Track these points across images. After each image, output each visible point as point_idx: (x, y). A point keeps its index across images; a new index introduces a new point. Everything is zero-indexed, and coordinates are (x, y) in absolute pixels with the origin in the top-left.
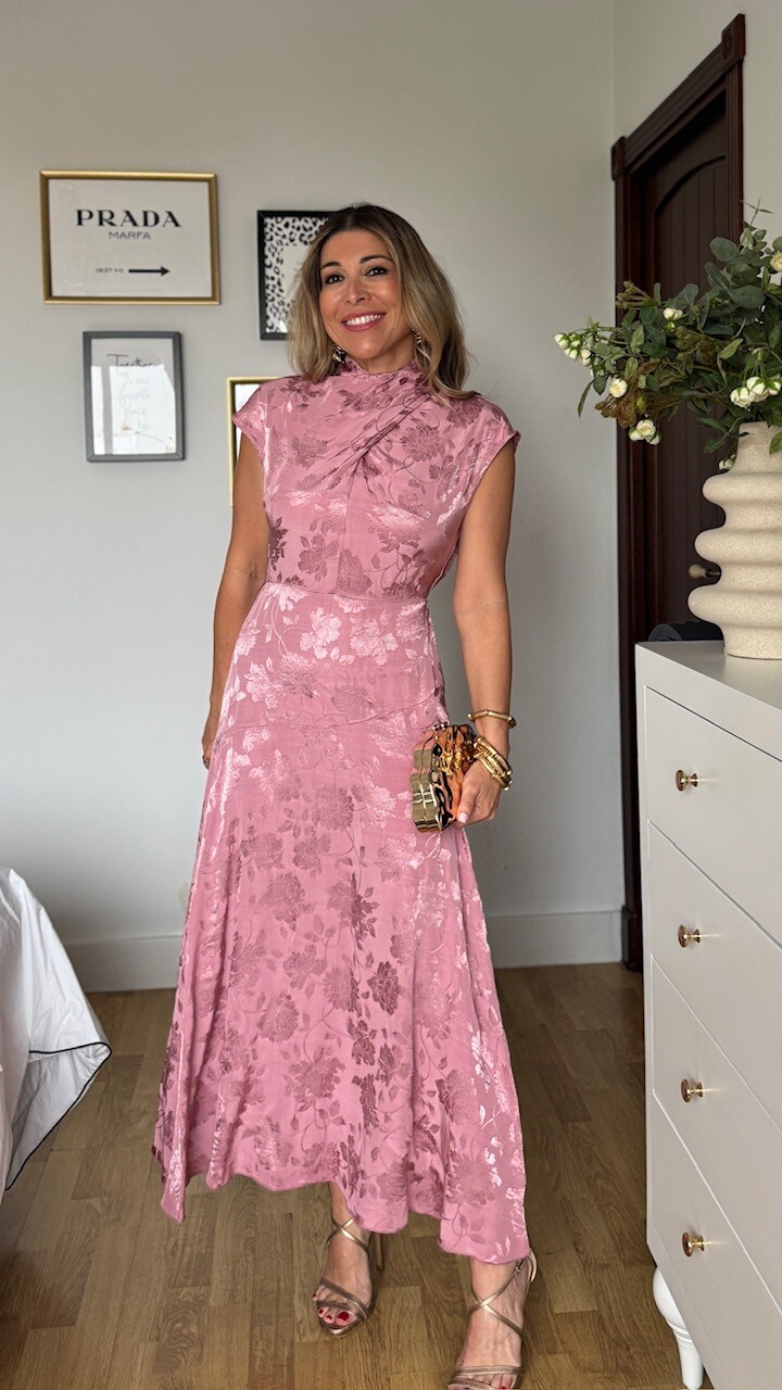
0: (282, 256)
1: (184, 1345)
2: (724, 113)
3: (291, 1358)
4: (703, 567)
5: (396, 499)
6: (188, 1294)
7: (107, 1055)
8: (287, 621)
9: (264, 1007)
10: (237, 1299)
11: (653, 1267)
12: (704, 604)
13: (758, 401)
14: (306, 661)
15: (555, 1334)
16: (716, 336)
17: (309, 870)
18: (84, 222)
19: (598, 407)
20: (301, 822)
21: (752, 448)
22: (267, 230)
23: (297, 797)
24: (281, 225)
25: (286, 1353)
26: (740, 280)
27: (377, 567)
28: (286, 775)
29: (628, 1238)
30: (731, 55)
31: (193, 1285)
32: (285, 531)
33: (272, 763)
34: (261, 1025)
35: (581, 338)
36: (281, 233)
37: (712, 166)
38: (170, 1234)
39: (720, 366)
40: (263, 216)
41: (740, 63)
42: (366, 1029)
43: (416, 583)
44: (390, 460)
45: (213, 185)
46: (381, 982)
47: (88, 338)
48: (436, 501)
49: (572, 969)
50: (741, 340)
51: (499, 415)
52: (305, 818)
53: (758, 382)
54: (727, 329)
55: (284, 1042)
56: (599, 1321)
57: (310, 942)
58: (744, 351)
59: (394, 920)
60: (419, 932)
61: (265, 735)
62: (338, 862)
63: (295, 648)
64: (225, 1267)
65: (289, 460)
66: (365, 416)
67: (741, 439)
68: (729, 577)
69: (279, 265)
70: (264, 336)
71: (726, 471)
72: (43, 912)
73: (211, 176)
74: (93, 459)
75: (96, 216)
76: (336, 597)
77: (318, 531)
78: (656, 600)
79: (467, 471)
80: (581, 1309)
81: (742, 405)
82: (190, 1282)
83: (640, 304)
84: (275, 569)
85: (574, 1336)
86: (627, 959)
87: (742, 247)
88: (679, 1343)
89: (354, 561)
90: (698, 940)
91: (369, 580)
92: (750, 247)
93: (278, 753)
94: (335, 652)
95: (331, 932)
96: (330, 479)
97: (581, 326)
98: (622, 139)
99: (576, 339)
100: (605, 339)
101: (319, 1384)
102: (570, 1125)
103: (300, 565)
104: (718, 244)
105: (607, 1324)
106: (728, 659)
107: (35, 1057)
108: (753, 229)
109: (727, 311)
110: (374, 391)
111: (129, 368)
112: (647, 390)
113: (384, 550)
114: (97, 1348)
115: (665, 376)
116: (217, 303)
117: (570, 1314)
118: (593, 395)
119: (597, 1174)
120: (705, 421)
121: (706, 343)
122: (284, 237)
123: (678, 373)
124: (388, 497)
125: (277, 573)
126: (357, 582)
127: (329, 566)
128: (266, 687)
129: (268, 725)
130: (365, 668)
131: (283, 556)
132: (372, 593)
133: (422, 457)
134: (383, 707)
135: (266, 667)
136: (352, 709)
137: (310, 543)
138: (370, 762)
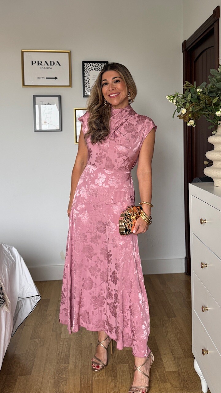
0: (89, 74)
1: (62, 380)
2: (214, 33)
3: (92, 384)
4: (208, 161)
5: (122, 144)
6: (62, 366)
7: (40, 299)
8: (92, 176)
9: (84, 281)
10: (77, 367)
11: (194, 358)
12: (208, 172)
14: (96, 187)
15: (166, 377)
16: (212, 96)
17: (95, 244)
18: (33, 64)
19: (178, 116)
20: (92, 231)
22: (85, 67)
24: (89, 65)
25: (91, 382)
26: (218, 81)
27: (116, 162)
28: (88, 218)
29: (187, 350)
30: (216, 17)
31: (64, 364)
32: (92, 151)
33: (85, 214)
34: (83, 286)
35: (173, 97)
37: (210, 49)
38: (57, 350)
39: (212, 105)
40: (84, 62)
41: (218, 20)
42: (110, 290)
43: (127, 166)
44: (120, 133)
45: (70, 54)
46: (113, 276)
47: (35, 97)
48: (133, 144)
49: (171, 275)
50: (218, 98)
51: (151, 121)
52: (94, 229)
54: (214, 94)
55: (90, 290)
56: (178, 374)
57: (96, 263)
58: (219, 101)
59: (116, 259)
60: (123, 263)
61: (83, 206)
62: (103, 242)
63: (93, 183)
64: (73, 358)
67: (218, 125)
68: (215, 164)
69: (88, 76)
70: (84, 96)
71: (214, 134)
72: (22, 259)
73: (69, 51)
74: (36, 131)
75: (37, 62)
76: (105, 170)
77: (101, 151)
78: (195, 171)
79: (141, 136)
80: (173, 370)
81: (219, 116)
82: (63, 363)
83: (190, 87)
84: (89, 161)
85: (171, 378)
86: (186, 272)
87: (219, 71)
88: (201, 380)
89: (110, 160)
90: (206, 266)
91: (114, 165)
94: (104, 185)
95: (102, 261)
97: (173, 94)
98: (185, 41)
99: (172, 97)
100: (180, 97)
101: (100, 391)
102: (170, 319)
103: (96, 160)
104: (212, 70)
105: (181, 375)
106: (215, 187)
107: (20, 299)
109: (215, 90)
110: (118, 114)
111: (46, 105)
112: (192, 112)
113: (118, 157)
114: (37, 381)
115: (197, 108)
116: (71, 87)
117: (170, 372)
118: (177, 113)
119: (178, 332)
120: (208, 120)
121: (209, 98)
122: (90, 68)
123: (201, 107)
124: (120, 143)
125: (90, 162)
126: (111, 166)
127: (103, 161)
128: (85, 193)
129: (85, 203)
130: (112, 189)
131: (91, 158)
132: (115, 169)
133: (129, 132)
134: (116, 200)
135: (86, 188)
136: (107, 200)
137: (99, 155)
138: (110, 215)
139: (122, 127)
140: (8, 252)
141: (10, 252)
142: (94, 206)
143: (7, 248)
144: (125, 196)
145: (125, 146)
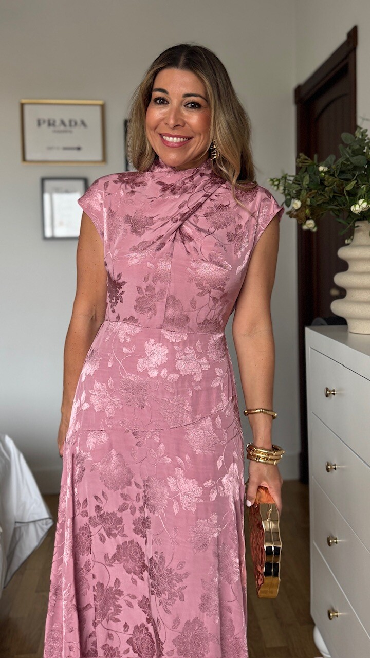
2: (347, 73)
4: (338, 290)
5: (207, 257)
7: (52, 524)
8: (125, 350)
11: (313, 625)
12: (338, 308)
13: (364, 210)
14: (142, 379)
16: (344, 180)
18: (41, 125)
19: (288, 214)
20: (135, 503)
21: (361, 233)
23: (130, 485)
26: (355, 153)
27: (194, 307)
29: (301, 611)
30: (351, 45)
32: (124, 283)
33: (109, 459)
35: (279, 180)
37: (342, 98)
39: (346, 194)
41: (355, 49)
44: (199, 230)
45: (103, 107)
47: (43, 180)
48: (235, 257)
50: (356, 181)
52: (138, 500)
53: (364, 202)
54: (349, 176)
56: (287, 651)
58: (357, 187)
61: (104, 438)
63: (133, 370)
65: (125, 231)
66: (179, 199)
67: (356, 229)
68: (350, 295)
71: (348, 244)
72: (21, 456)
73: (102, 103)
74: (45, 238)
75: (47, 122)
76: (163, 331)
77: (150, 282)
80: (279, 645)
81: (356, 212)
83: (307, 164)
84: (113, 311)
86: (301, 478)
87: (356, 137)
89: (177, 303)
90: (335, 469)
91: (188, 318)
92: (360, 137)
93: (113, 452)
97: (279, 175)
98: (299, 85)
99: (276, 181)
100: (290, 180)
103: (135, 308)
104: (345, 136)
105: (291, 652)
106: (350, 334)
107: (18, 525)
108: (361, 128)
109: (349, 167)
110: (184, 182)
112: (311, 206)
113: (200, 294)
115: (319, 199)
116: (105, 164)
117: (274, 648)
118: (285, 208)
120: (339, 220)
121: (339, 183)
123: (326, 197)
124: (201, 256)
125: (116, 315)
126: (178, 319)
127: (158, 307)
128: (107, 401)
129: (107, 430)
130: (186, 384)
131: (121, 302)
132: (190, 327)
133: (220, 226)
134: (197, 415)
135: (107, 385)
136: (173, 417)
137: (144, 291)
138: (183, 459)
139: (201, 213)
141: (1, 445)
142: (134, 434)
144: (219, 399)
145: (217, 264)
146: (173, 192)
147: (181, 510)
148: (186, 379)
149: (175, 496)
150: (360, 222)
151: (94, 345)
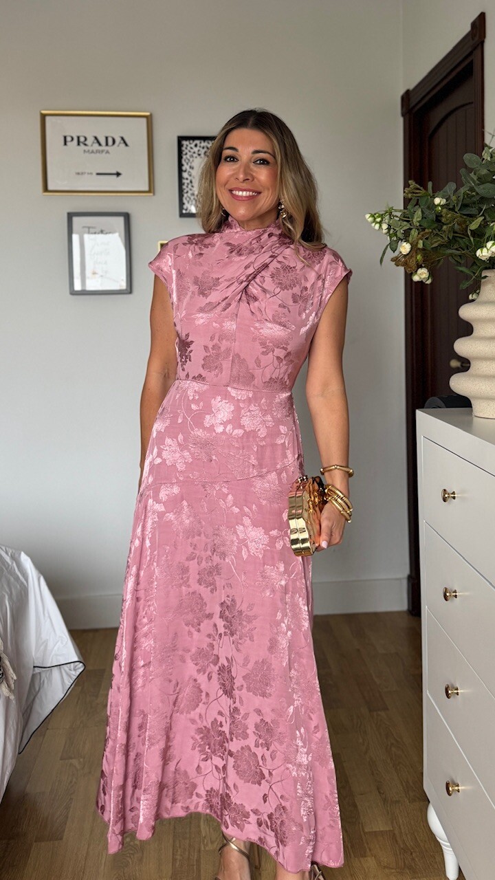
0: (193, 164)
1: (131, 852)
2: (472, 74)
3: (198, 861)
4: (459, 361)
5: (271, 317)
7: (82, 669)
8: (194, 407)
11: (427, 803)
12: (459, 383)
13: (493, 256)
14: (208, 435)
15: (365, 845)
16: (467, 215)
17: (209, 588)
18: (68, 143)
19: (392, 260)
20: (203, 553)
21: (490, 286)
22: (184, 149)
23: (199, 535)
24: (193, 145)
25: (196, 856)
26: (482, 180)
27: (259, 366)
28: (191, 519)
29: (411, 784)
30: (477, 38)
32: (192, 342)
33: (181, 510)
35: (382, 216)
36: (192, 151)
37: (464, 108)
39: (469, 234)
40: (181, 139)
41: (482, 43)
43: (286, 378)
44: (264, 291)
45: (149, 119)
47: (70, 216)
48: (299, 318)
49: (376, 615)
50: (483, 218)
51: (339, 258)
52: (206, 550)
53: (493, 244)
54: (473, 211)
56: (393, 836)
57: (210, 641)
58: (484, 225)
61: (176, 490)
63: (200, 425)
65: (193, 293)
66: (245, 260)
67: (483, 280)
68: (475, 367)
69: (191, 170)
70: (182, 215)
71: (473, 301)
72: (42, 579)
73: (148, 114)
74: (74, 293)
75: (75, 139)
76: (229, 389)
77: (216, 341)
78: (429, 382)
79: (317, 297)
80: (382, 829)
81: (483, 259)
83: (419, 195)
84: (183, 370)
85: (377, 846)
86: (411, 608)
87: (484, 159)
88: (444, 850)
89: (243, 362)
90: (456, 596)
91: (253, 376)
92: (489, 159)
93: (185, 503)
94: (229, 427)
96: (224, 304)
98: (408, 91)
99: (378, 217)
100: (397, 217)
102: (375, 714)
103: (203, 366)
104: (468, 157)
105: (398, 839)
106: (475, 419)
107: (37, 670)
108: (491, 148)
109: (475, 200)
110: (251, 243)
111: (97, 235)
112: (423, 249)
113: (263, 353)
114: (76, 854)
115: (435, 240)
116: (151, 194)
117: (375, 832)
118: (389, 252)
119: (392, 744)
120: (461, 269)
121: (461, 219)
122: (194, 153)
123: (443, 239)
124: (265, 316)
125: (185, 373)
126: (244, 377)
127: (224, 366)
128: (177, 455)
129: (178, 482)
130: (251, 439)
131: (190, 360)
132: (256, 385)
133: (286, 288)
134: (262, 468)
135: (177, 440)
136: (240, 470)
137: (210, 350)
138: (250, 509)
139: (266, 274)
140: (10, 563)
141: (14, 564)
142: (204, 487)
143: (8, 555)
144: (285, 456)
145: (280, 324)
146: (240, 254)
147: (249, 555)
148: (250, 435)
149: (243, 542)
150: (489, 271)
151: (165, 402)
